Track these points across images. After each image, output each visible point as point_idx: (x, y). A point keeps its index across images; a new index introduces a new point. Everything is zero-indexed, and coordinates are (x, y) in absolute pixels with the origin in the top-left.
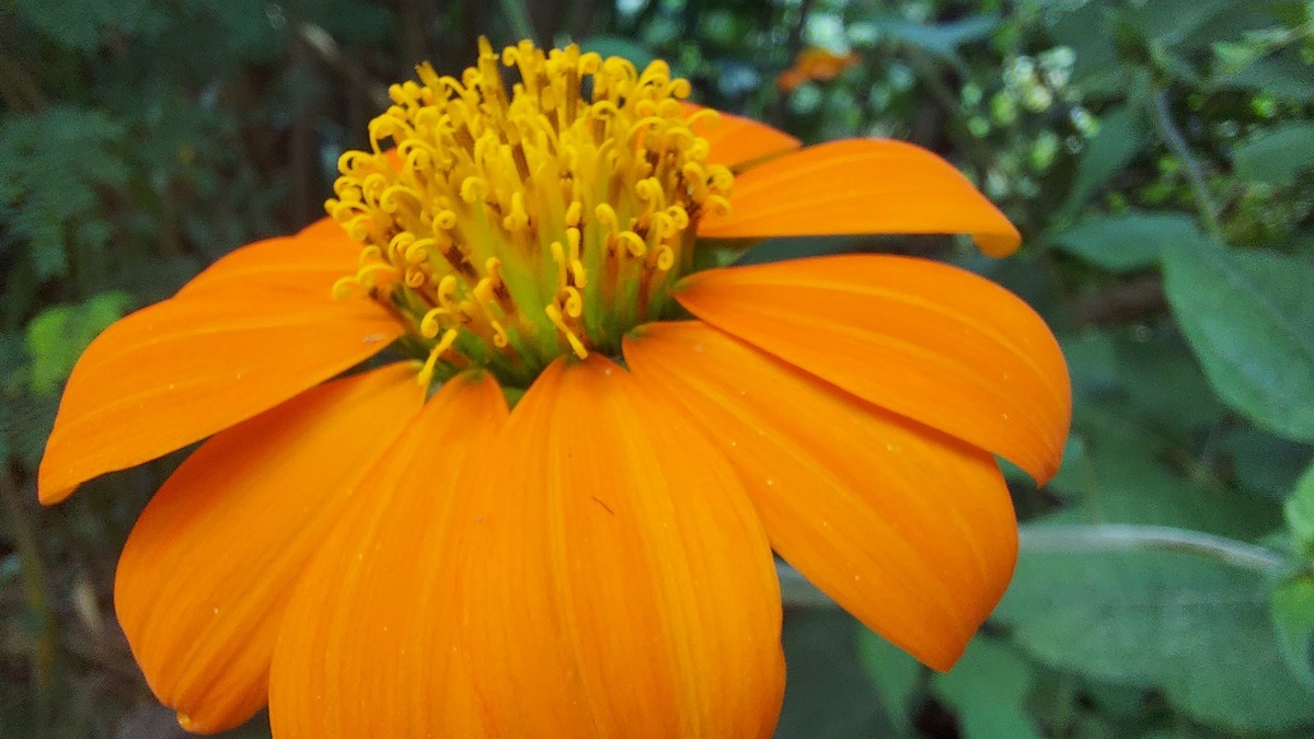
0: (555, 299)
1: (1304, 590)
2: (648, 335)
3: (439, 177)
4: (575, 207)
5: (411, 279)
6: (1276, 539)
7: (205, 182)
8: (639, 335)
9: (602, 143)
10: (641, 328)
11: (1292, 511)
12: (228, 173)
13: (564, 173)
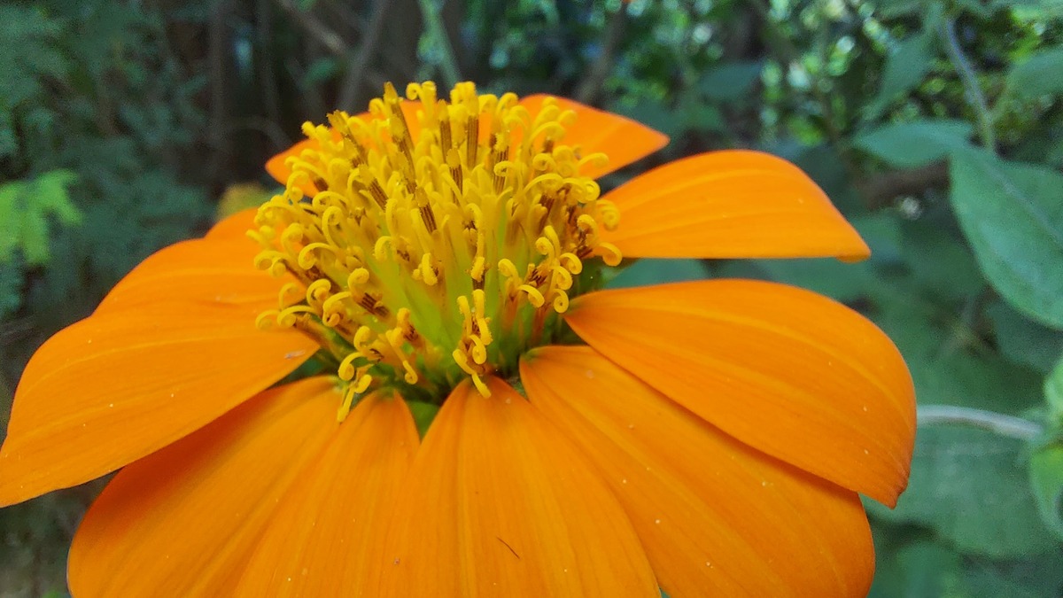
0: (460, 343)
1: (1056, 455)
2: (541, 357)
3: (351, 221)
4: (479, 263)
5: (328, 319)
6: (1036, 412)
7: (136, 74)
8: (533, 356)
9: (502, 190)
10: (536, 351)
11: (1050, 389)
12: (156, 66)
13: (467, 223)
